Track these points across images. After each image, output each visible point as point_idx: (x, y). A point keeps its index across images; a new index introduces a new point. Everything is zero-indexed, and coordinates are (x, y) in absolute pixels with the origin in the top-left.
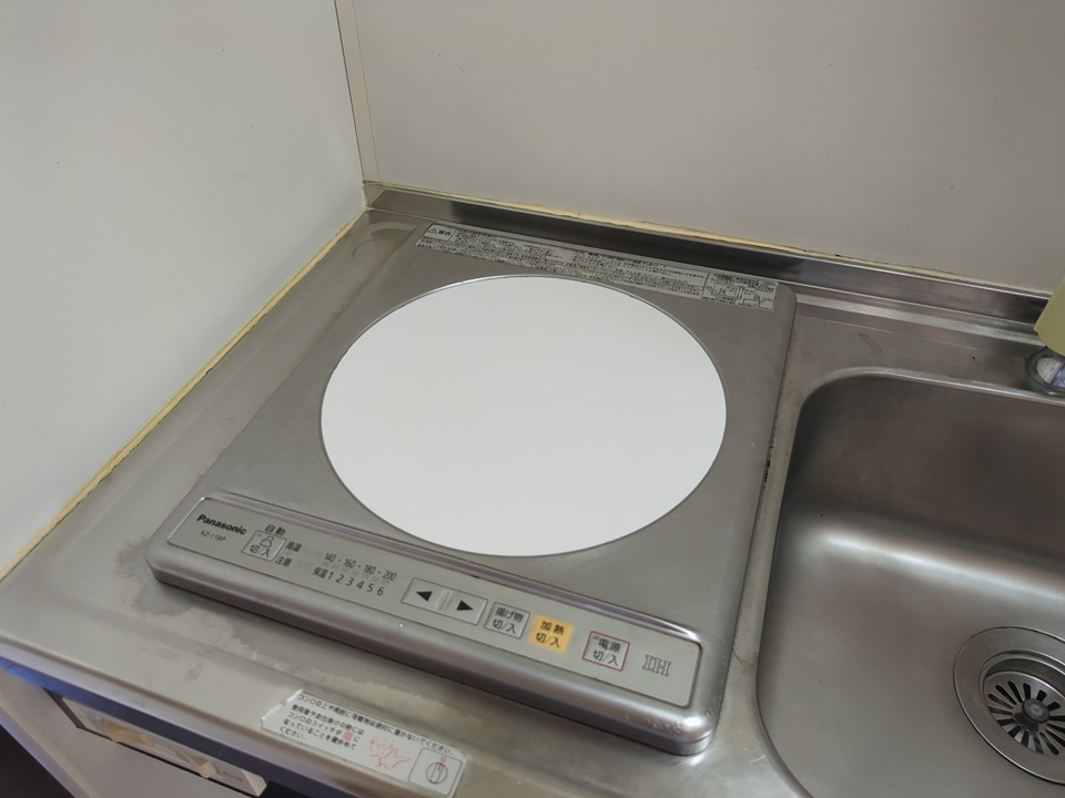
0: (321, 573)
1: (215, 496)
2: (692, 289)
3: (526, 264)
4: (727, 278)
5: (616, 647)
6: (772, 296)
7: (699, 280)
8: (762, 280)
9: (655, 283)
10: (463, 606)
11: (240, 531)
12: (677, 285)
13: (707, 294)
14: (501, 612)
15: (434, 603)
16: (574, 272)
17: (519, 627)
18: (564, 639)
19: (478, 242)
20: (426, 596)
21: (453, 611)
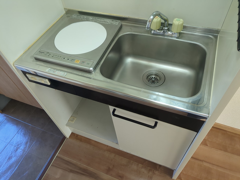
0: (53, 57)
1: (41, 50)
2: (108, 22)
3: (85, 20)
4: (113, 21)
5: (84, 62)
6: (118, 23)
7: (109, 21)
8: (118, 21)
9: (103, 22)
10: (68, 59)
11: (44, 53)
12: (106, 22)
13: (109, 23)
14: (72, 60)
15: (65, 59)
16: (92, 21)
17: (74, 61)
18: (79, 62)
19: (79, 17)
20: (64, 58)
21: (67, 60)
